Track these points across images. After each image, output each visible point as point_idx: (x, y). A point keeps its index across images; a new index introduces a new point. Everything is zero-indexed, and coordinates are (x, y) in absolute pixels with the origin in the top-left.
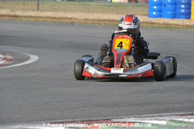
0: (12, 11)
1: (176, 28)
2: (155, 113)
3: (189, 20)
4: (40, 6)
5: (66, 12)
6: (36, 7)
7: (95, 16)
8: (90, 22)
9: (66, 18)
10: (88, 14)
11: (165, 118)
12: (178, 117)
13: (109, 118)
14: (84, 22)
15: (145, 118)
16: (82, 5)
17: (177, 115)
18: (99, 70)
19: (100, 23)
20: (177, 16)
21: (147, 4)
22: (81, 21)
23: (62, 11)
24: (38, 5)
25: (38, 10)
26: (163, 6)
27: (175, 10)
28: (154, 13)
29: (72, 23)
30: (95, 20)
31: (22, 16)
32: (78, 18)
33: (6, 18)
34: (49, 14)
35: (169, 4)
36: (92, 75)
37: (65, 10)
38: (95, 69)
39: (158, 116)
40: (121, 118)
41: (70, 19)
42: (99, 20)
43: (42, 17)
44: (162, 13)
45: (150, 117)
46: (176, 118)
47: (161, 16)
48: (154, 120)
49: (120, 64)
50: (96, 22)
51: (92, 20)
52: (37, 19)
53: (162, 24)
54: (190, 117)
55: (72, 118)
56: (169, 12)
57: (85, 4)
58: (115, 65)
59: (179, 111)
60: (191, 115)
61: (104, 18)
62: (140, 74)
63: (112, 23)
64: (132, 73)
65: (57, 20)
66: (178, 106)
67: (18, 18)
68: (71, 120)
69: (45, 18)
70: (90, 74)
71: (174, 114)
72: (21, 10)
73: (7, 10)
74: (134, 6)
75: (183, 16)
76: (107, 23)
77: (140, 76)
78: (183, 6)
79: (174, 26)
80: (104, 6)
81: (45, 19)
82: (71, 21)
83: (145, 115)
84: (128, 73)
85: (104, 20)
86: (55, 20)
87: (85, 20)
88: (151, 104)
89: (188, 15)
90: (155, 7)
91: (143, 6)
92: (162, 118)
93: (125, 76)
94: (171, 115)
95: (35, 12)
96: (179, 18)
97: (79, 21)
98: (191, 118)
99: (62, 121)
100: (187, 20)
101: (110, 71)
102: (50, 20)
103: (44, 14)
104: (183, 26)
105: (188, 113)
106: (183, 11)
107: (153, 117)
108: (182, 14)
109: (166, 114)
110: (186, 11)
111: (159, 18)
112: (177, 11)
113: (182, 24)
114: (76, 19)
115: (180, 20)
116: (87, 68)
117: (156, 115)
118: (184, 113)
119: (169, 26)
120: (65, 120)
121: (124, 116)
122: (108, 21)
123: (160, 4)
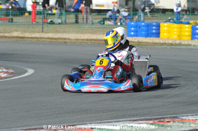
0: (22, 33)
1: (145, 45)
2: (113, 119)
4: (44, 29)
6: (41, 30)
7: (86, 36)
8: (80, 41)
10: (81, 35)
14: (75, 41)
16: (79, 27)
17: (130, 121)
19: (87, 42)
20: (150, 35)
22: (73, 41)
23: (61, 33)
25: (43, 32)
26: (138, 27)
27: (148, 30)
28: (132, 33)
29: (65, 42)
30: (84, 40)
31: (28, 38)
32: (71, 38)
33: (14, 39)
34: (50, 35)
35: (143, 26)
37: (64, 32)
39: (115, 122)
40: (85, 124)
41: (65, 39)
42: (87, 40)
43: (43, 38)
44: (138, 33)
45: (108, 122)
47: (137, 36)
50: (84, 41)
51: (81, 40)
52: (39, 40)
53: (136, 42)
54: (141, 122)
56: (143, 33)
59: (134, 116)
60: (142, 120)
63: (97, 42)
66: (134, 112)
67: (24, 39)
69: (46, 38)
71: (129, 119)
72: (30, 32)
73: (18, 33)
75: (154, 35)
78: (154, 28)
79: (145, 44)
80: (95, 28)
81: (45, 40)
85: (91, 40)
86: (53, 40)
87: (77, 40)
88: (113, 111)
89: (158, 35)
90: (132, 29)
92: (117, 124)
94: (126, 121)
95: (40, 34)
96: (151, 37)
97: (71, 41)
99: (33, 127)
100: (157, 38)
102: (48, 40)
104: (152, 43)
106: (154, 31)
107: (110, 122)
108: (153, 34)
109: (123, 120)
110: (156, 31)
111: (135, 37)
112: (150, 31)
113: (151, 42)
114: (69, 39)
115: (152, 38)
117: (115, 120)
118: (137, 118)
119: (141, 44)
122: (94, 40)
123: (136, 26)
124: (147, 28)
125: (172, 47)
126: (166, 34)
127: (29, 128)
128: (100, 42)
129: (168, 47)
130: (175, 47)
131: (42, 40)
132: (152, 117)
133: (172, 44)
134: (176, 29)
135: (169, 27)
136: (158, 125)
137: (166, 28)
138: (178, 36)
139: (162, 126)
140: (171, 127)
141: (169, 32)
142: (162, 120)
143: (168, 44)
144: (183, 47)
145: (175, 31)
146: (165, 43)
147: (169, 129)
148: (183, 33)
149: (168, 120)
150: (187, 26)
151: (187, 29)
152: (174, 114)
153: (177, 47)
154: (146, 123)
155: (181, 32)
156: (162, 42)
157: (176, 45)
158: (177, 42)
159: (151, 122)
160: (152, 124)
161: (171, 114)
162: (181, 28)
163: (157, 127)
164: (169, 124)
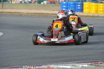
2: (65, 62)
3: (82, 13)
4: (4, 6)
5: (17, 9)
6: (1, 7)
7: (33, 11)
8: (30, 14)
9: (17, 13)
11: (70, 64)
12: (77, 64)
13: (40, 65)
14: (27, 14)
15: (59, 65)
16: (26, 5)
17: (76, 63)
18: (45, 40)
19: (35, 15)
20: (76, 11)
21: (60, 5)
23: (15, 9)
24: (3, 6)
25: (3, 8)
26: (69, 5)
27: (75, 7)
28: (64, 9)
29: (20, 15)
30: (33, 13)
32: (23, 12)
34: (8, 10)
35: (72, 4)
36: (42, 42)
37: (17, 8)
38: (43, 39)
39: (66, 63)
41: (20, 13)
42: (35, 13)
43: (4, 12)
45: (62, 64)
46: (76, 64)
48: (64, 65)
49: (56, 36)
51: (31, 13)
52: (2, 13)
55: (21, 65)
57: (27, 5)
58: (53, 37)
59: (77, 61)
61: (37, 12)
62: (67, 41)
63: (42, 15)
64: (62, 41)
65: (13, 14)
66: (77, 58)
68: (20, 66)
69: (6, 12)
70: (41, 42)
71: (74, 62)
74: (53, 6)
75: (79, 11)
76: (39, 15)
77: (67, 42)
78: (79, 6)
80: (38, 6)
81: (6, 13)
82: (20, 14)
83: (59, 63)
84: (60, 41)
85: (38, 13)
86: (12, 14)
87: (28, 13)
88: (63, 57)
89: (82, 10)
90: (64, 6)
91: (58, 6)
92: (68, 64)
93: (58, 42)
94: (73, 63)
95: (1, 10)
97: (24, 14)
98: (83, 64)
100: (81, 13)
101: (51, 40)
102: (9, 14)
103: (6, 11)
105: (82, 62)
106: (79, 8)
107: (63, 64)
108: (79, 10)
109: (71, 62)
110: (81, 8)
112: (76, 8)
114: (22, 13)
115: (78, 13)
116: (39, 38)
120: (17, 66)
121: (48, 63)
122: (40, 13)
123: (67, 5)
124: (74, 6)
125: (93, 18)
126: (87, 10)
127: (11, 67)
128: (44, 15)
129: (91, 18)
130: (95, 18)
131: (4, 13)
132: (89, 61)
133: (93, 16)
134: (94, 7)
135: (89, 5)
136: (95, 65)
137: (87, 6)
138: (96, 11)
139: (98, 66)
140: (103, 67)
141: (89, 8)
142: (96, 62)
143: (90, 16)
144: (101, 18)
145: (93, 8)
146: (88, 16)
147: (102, 68)
148: (99, 9)
149: (100, 63)
150: (101, 4)
151: (101, 7)
152: (103, 59)
153: (97, 18)
154: (87, 64)
155: (98, 8)
156: (85, 15)
157: (96, 17)
158: (96, 15)
159: (90, 63)
160: (90, 65)
161: (101, 59)
162: (97, 6)
163: (94, 67)
164: (102, 65)
